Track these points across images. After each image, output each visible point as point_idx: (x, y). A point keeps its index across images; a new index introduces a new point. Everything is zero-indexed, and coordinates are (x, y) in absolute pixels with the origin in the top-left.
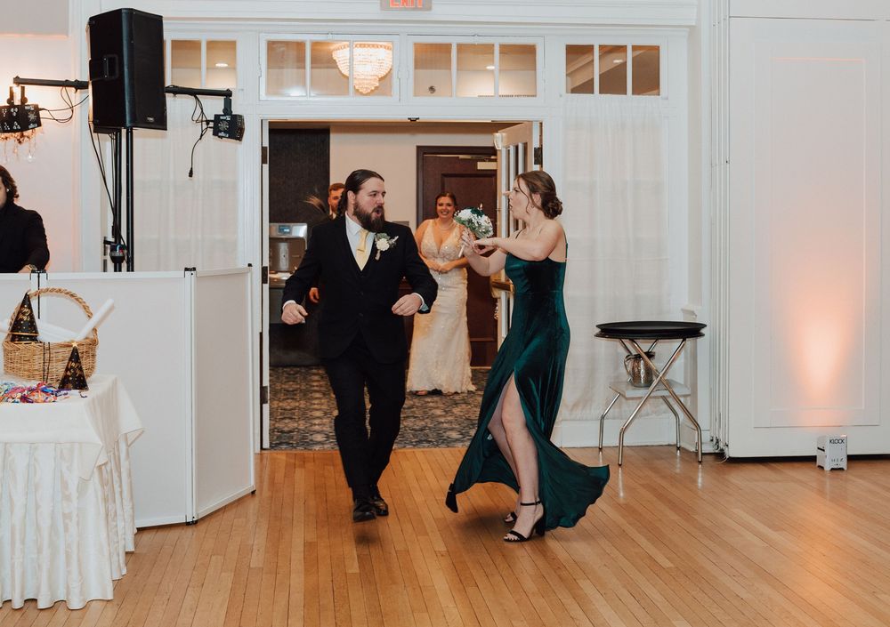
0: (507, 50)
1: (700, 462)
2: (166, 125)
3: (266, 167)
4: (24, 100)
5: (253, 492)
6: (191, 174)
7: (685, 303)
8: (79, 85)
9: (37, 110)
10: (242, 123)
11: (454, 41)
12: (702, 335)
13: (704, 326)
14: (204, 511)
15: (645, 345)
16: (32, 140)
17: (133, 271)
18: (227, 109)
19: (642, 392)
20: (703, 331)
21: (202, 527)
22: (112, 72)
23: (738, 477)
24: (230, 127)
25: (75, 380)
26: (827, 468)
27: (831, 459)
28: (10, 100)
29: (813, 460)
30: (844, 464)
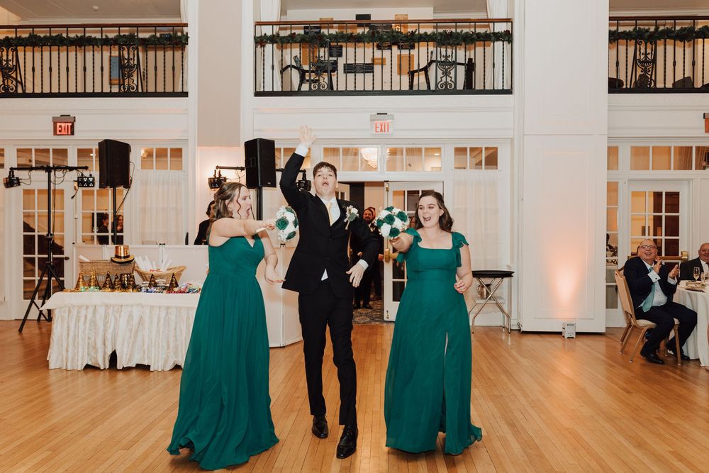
1: (511, 333)
4: (220, 175)
7: (508, 263)
8: (242, 169)
9: (225, 179)
11: (404, 147)
12: (512, 277)
13: (514, 272)
14: (288, 343)
15: (486, 281)
18: (304, 178)
19: (483, 301)
20: (513, 274)
21: (287, 349)
22: (253, 164)
23: (529, 341)
24: (305, 185)
26: (566, 337)
27: (569, 332)
28: (215, 175)
29: (561, 333)
30: (574, 336)
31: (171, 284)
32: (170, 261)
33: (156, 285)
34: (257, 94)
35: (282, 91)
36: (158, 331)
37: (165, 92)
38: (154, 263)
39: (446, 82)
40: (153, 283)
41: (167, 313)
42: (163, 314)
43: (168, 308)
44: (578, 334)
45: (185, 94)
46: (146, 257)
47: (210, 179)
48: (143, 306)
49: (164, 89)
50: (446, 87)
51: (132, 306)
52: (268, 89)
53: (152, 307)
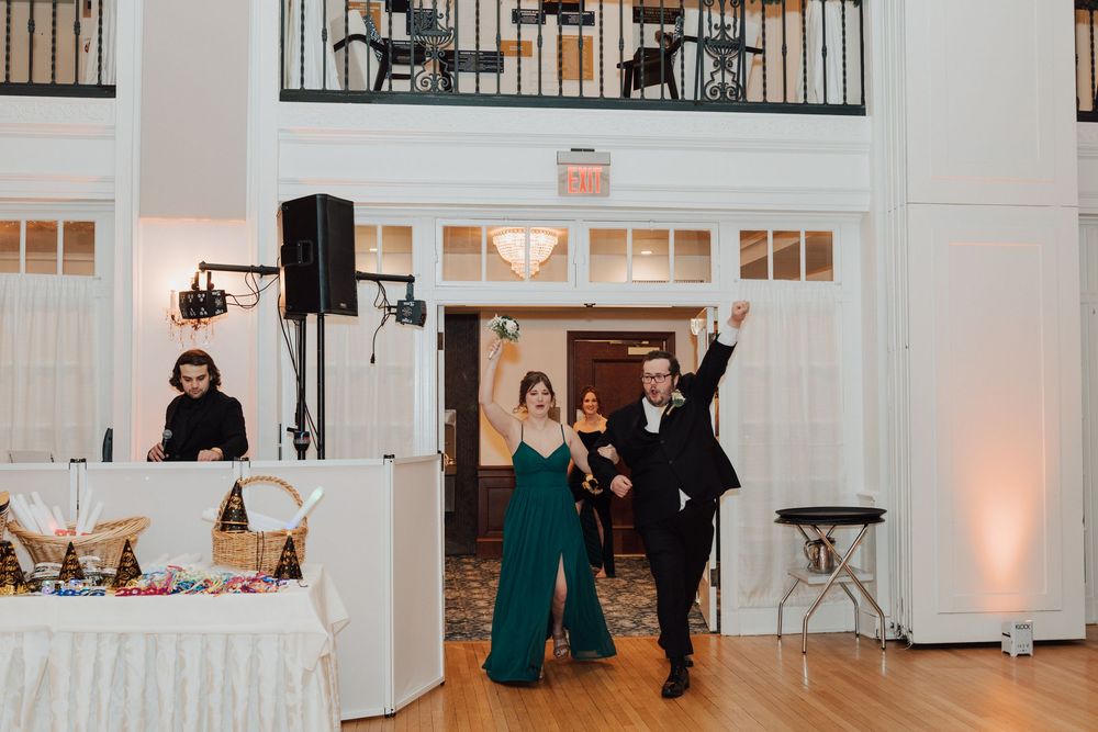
0: (682, 236)
1: (884, 649)
2: (356, 311)
3: (442, 352)
4: (210, 286)
5: (443, 684)
6: (373, 360)
7: (861, 489)
8: (264, 271)
9: (223, 295)
10: (425, 309)
11: (629, 227)
12: (883, 521)
13: (884, 511)
15: (824, 531)
16: (209, 326)
17: (324, 458)
18: (410, 296)
19: (826, 579)
20: (883, 516)
21: (401, 720)
22: (306, 258)
23: (924, 663)
24: (412, 313)
25: (289, 569)
26: (1014, 654)
27: (1017, 644)
28: (195, 286)
29: (997, 645)
30: (1030, 650)
31: (121, 568)
32: (100, 505)
33: (79, 575)
34: (287, 95)
35: (346, 92)
36: (95, 698)
37: (53, 83)
38: (57, 509)
39: (723, 84)
40: (71, 569)
41: (119, 653)
42: (109, 653)
43: (122, 637)
44: (1037, 644)
45: (109, 91)
46: (35, 495)
47: (184, 295)
48: (51, 635)
49: (53, 76)
50: (723, 93)
51: (20, 635)
52: (313, 83)
53: (77, 637)
